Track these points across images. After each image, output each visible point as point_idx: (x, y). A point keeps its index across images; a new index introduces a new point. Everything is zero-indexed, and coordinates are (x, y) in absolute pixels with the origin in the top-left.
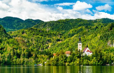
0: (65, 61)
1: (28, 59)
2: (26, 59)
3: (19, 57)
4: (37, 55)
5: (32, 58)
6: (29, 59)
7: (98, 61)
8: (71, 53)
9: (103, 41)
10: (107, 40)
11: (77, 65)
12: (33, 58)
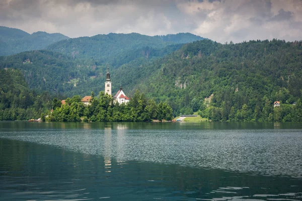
0: (81, 113)
1: (26, 109)
2: (21, 110)
3: (9, 107)
4: (41, 103)
5: (33, 107)
6: (28, 109)
7: (138, 113)
8: (92, 100)
9: (168, 77)
10: (175, 75)
11: (100, 121)
12: (34, 109)
